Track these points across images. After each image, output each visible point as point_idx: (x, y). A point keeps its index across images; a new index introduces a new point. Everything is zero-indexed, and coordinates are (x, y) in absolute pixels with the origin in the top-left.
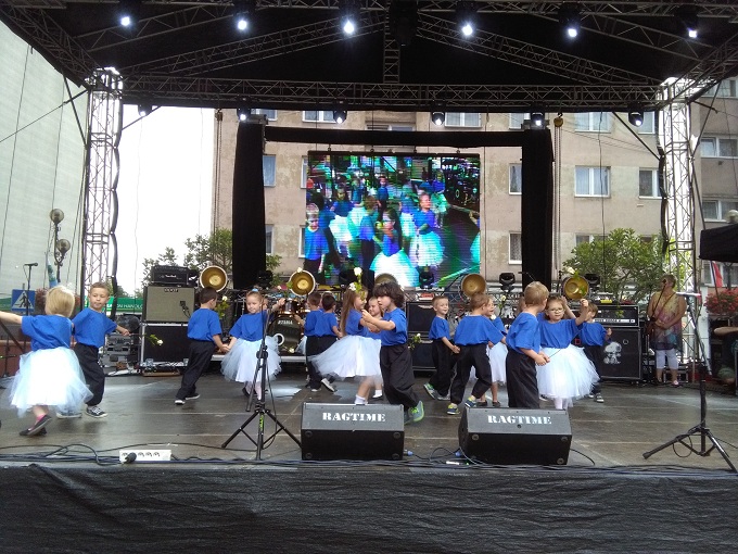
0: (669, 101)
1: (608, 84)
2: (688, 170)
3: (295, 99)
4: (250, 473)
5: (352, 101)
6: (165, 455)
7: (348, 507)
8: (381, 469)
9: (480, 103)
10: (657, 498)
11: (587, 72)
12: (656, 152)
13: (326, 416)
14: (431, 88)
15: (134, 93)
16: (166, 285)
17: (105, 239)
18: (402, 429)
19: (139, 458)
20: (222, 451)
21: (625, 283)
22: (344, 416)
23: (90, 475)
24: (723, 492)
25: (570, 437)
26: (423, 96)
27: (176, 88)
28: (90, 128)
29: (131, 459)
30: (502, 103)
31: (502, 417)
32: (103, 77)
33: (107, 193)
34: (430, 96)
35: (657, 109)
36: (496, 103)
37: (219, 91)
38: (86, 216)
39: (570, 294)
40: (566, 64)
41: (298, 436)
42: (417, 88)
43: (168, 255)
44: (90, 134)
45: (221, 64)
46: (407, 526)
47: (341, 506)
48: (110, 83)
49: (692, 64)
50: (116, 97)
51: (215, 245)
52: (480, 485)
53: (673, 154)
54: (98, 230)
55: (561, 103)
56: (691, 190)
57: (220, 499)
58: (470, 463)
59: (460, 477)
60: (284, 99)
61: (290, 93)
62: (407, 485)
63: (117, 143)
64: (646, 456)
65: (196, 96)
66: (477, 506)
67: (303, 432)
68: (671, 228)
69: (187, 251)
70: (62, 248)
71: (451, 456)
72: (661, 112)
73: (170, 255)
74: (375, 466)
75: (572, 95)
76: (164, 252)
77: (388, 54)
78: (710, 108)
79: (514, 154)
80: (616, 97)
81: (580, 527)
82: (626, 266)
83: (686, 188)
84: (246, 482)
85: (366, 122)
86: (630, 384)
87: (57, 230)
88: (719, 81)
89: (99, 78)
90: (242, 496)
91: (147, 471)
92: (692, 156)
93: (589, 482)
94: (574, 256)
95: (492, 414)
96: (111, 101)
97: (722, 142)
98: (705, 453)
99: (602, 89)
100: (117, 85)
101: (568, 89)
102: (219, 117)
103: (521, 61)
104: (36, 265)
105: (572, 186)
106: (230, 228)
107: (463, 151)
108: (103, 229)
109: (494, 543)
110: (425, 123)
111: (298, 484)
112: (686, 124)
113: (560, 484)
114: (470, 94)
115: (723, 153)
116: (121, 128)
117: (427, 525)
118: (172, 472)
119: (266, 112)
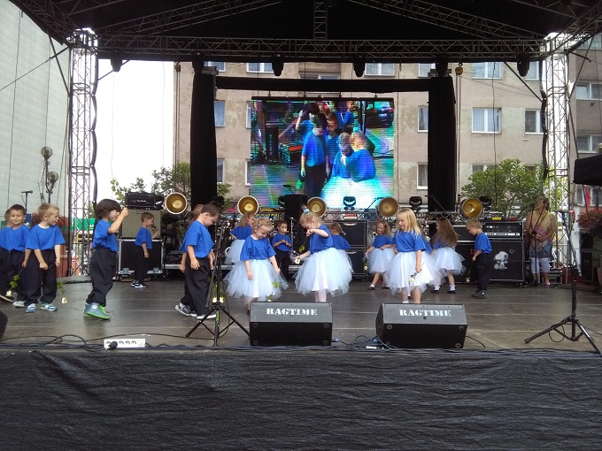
0: (551, 53)
1: (500, 38)
2: (565, 110)
3: (241, 53)
4: (209, 357)
5: (288, 54)
6: (140, 343)
7: (287, 383)
8: (314, 352)
9: (394, 55)
10: (535, 374)
11: (484, 28)
12: (540, 95)
13: (270, 311)
14: (353, 43)
15: (107, 49)
16: (138, 208)
17: (87, 171)
18: (331, 321)
19: (119, 346)
20: (187, 340)
21: (512, 204)
22: (283, 311)
23: (81, 359)
24: (589, 370)
25: (465, 327)
26: (347, 49)
27: (142, 45)
28: (72, 79)
29: (113, 346)
30: (412, 55)
31: (411, 311)
32: (81, 36)
33: (88, 133)
34: (353, 50)
35: (541, 59)
36: (407, 55)
37: (177, 47)
38: (71, 152)
39: (467, 213)
40: (465, 22)
41: (247, 327)
42: (342, 43)
43: (138, 184)
44: (72, 84)
45: (179, 24)
46: (335, 397)
47: (282, 382)
48: (87, 41)
49: (570, 21)
50: (92, 53)
51: (177, 175)
52: (393, 364)
53: (553, 97)
54: (81, 164)
55: (461, 55)
56: (568, 126)
57: (185, 377)
58: (385, 347)
59: (378, 359)
60: (231, 53)
61: (236, 48)
62: (335, 365)
63: (94, 92)
64: (527, 342)
65: (158, 51)
66: (392, 381)
67: (251, 324)
68: (550, 158)
69: (154, 181)
70: (52, 179)
71: (369, 342)
72: (544, 62)
73: (140, 184)
74: (309, 351)
75: (471, 48)
76: (135, 182)
77: (318, 14)
78: (585, 58)
79: (423, 98)
80: (507, 49)
81: (474, 397)
82: (513, 190)
83: (563, 125)
84: (207, 363)
85: (300, 72)
86: (515, 285)
87: (47, 164)
88: (592, 36)
89: (78, 37)
90: (203, 375)
91: (126, 356)
92: (569, 98)
93: (481, 362)
94: (471, 182)
95: (403, 309)
96: (88, 56)
97: (593, 86)
98: (574, 338)
99: (496, 43)
100: (93, 42)
101: (468, 43)
102: (178, 69)
103: (428, 19)
104: (31, 192)
105: (470, 124)
106: (188, 161)
107: (380, 96)
108: (85, 162)
109: (404, 410)
110: (348, 72)
111: (248, 365)
112: (564, 71)
113: (457, 363)
114: (386, 47)
115: (594, 96)
116: (97, 79)
117: (351, 397)
118: (147, 356)
119: (217, 64)
